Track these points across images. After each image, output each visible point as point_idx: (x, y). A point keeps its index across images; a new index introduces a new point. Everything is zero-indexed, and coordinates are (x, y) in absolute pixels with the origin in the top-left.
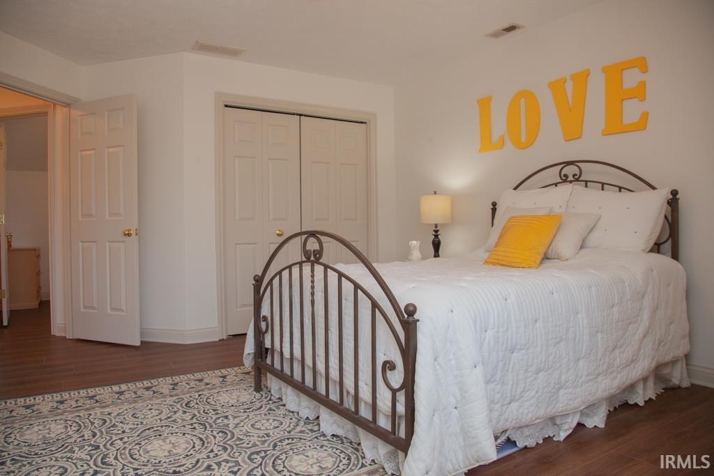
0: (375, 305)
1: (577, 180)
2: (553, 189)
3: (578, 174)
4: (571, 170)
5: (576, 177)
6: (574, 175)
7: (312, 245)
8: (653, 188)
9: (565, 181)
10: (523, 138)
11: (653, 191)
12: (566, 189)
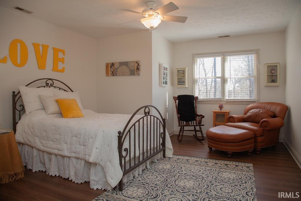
0: (160, 121)
1: (52, 86)
2: (43, 88)
3: (52, 83)
4: (50, 82)
5: (52, 85)
6: (51, 84)
7: (147, 110)
8: (72, 91)
9: (47, 86)
10: (19, 62)
11: (72, 92)
12: (47, 89)
